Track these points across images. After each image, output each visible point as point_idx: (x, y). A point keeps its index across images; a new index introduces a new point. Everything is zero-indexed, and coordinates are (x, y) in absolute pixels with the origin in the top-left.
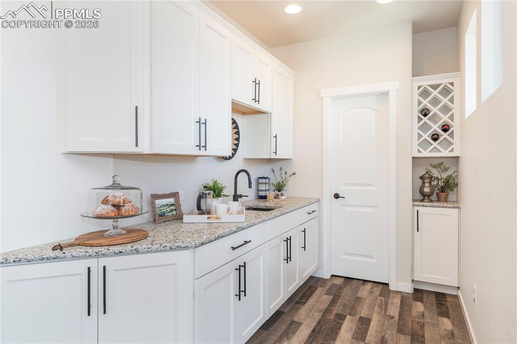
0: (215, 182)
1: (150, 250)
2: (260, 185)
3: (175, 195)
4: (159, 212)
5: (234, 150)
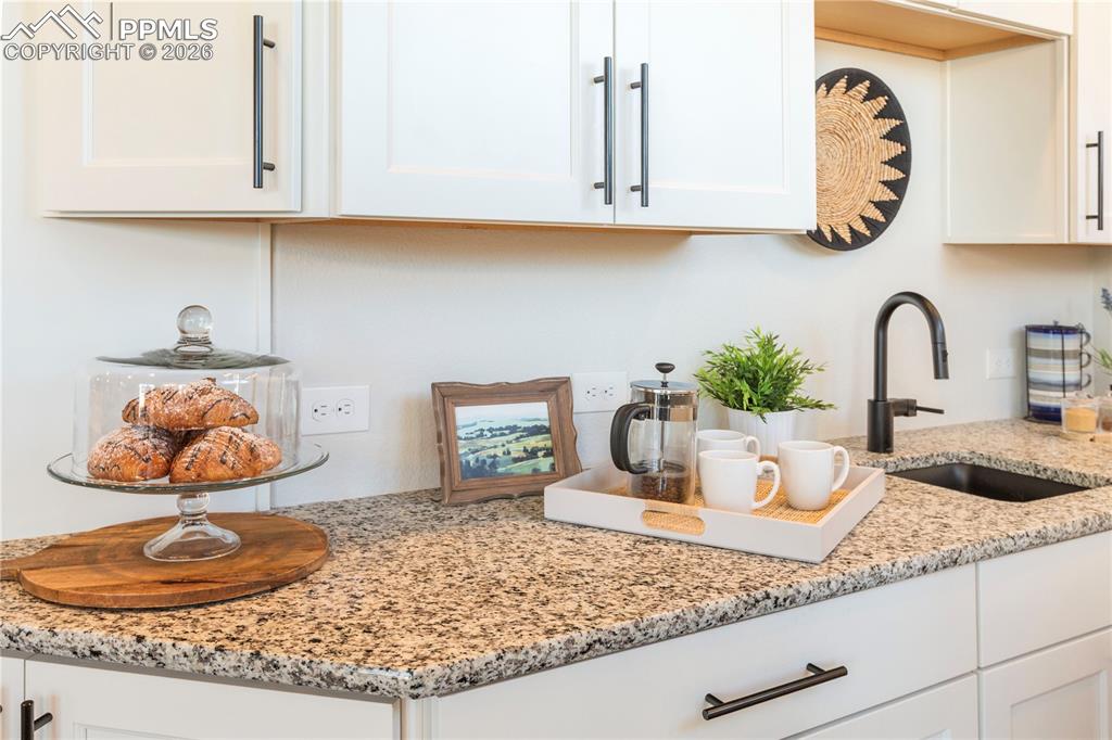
0: (768, 345)
1: (207, 668)
2: (1033, 360)
3: (555, 390)
4: (471, 458)
5: (878, 205)
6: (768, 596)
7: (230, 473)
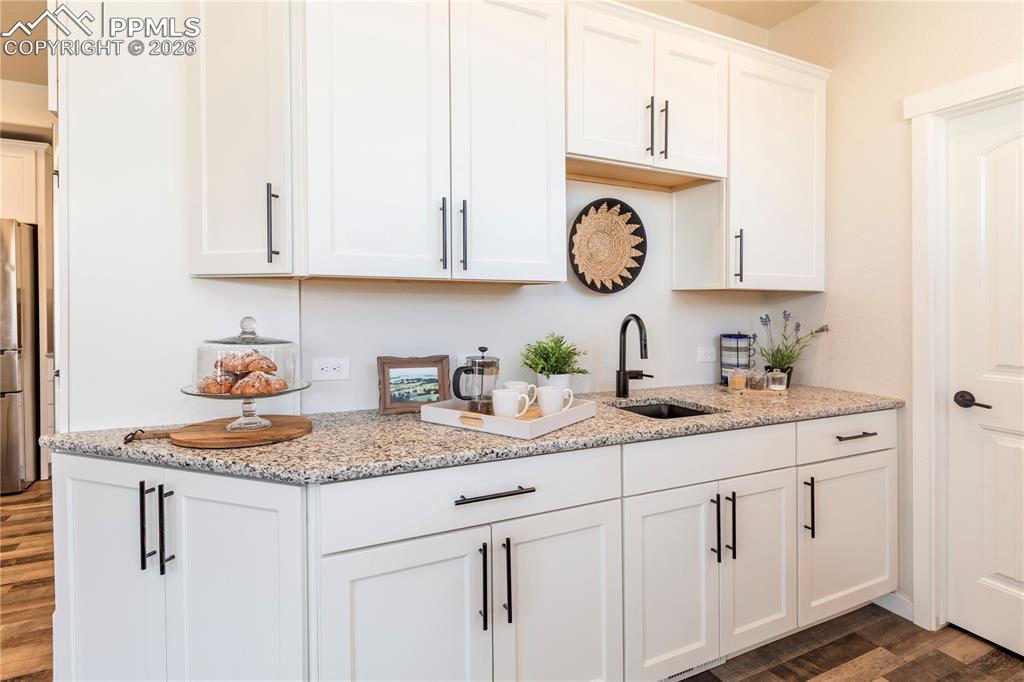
1: (229, 471)
2: (724, 353)
3: (441, 361)
4: (397, 393)
5: (629, 270)
6: (493, 452)
7: (256, 392)
